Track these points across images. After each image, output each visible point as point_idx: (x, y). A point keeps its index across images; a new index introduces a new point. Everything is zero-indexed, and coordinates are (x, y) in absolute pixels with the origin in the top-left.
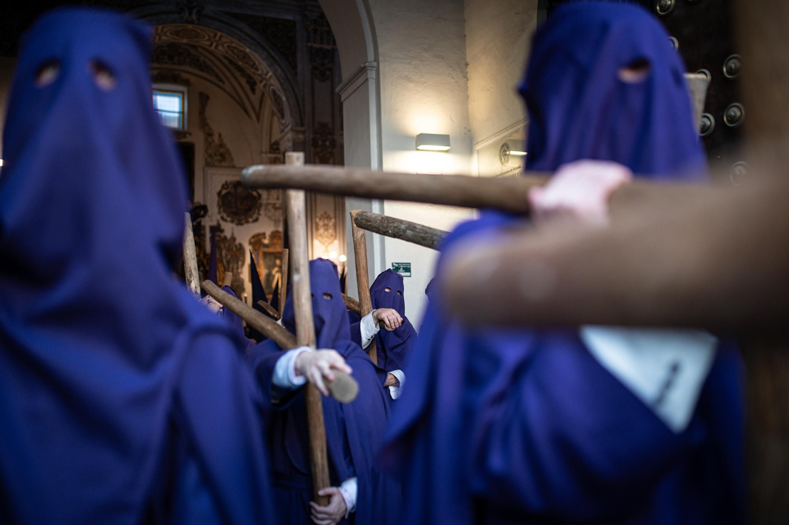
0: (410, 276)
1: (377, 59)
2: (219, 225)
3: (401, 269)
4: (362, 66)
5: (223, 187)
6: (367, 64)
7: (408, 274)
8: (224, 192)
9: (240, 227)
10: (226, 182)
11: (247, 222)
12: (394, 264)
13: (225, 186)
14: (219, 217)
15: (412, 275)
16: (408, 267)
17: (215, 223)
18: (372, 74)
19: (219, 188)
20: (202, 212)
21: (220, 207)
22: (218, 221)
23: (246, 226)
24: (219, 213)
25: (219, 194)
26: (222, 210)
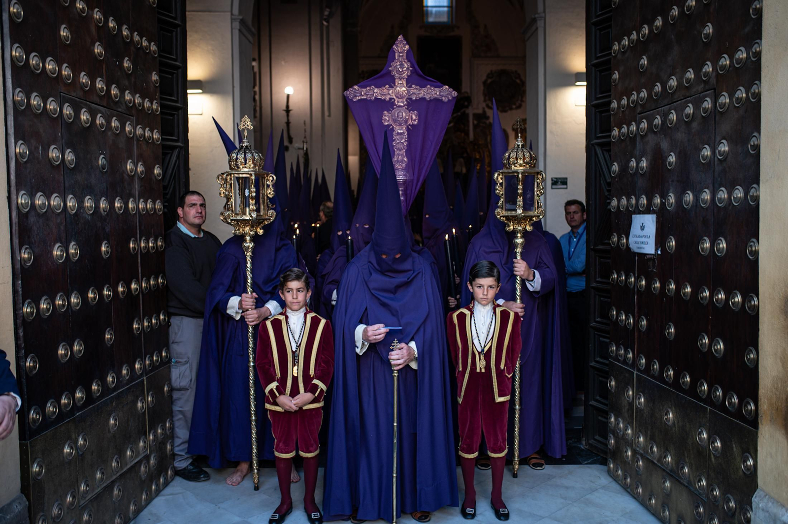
0: (567, 188)
1: (544, 12)
2: (484, 112)
3: (559, 183)
4: (533, 17)
5: (488, 76)
6: (537, 16)
7: (565, 186)
8: (489, 81)
9: (504, 114)
10: (491, 71)
11: (511, 109)
12: (553, 179)
13: (489, 76)
14: (484, 105)
15: (568, 187)
16: (565, 181)
17: (480, 111)
18: (540, 24)
19: (484, 78)
20: (466, 103)
21: (485, 95)
22: (484, 108)
23: (509, 112)
24: (485, 101)
25: (485, 83)
26: (487, 98)
